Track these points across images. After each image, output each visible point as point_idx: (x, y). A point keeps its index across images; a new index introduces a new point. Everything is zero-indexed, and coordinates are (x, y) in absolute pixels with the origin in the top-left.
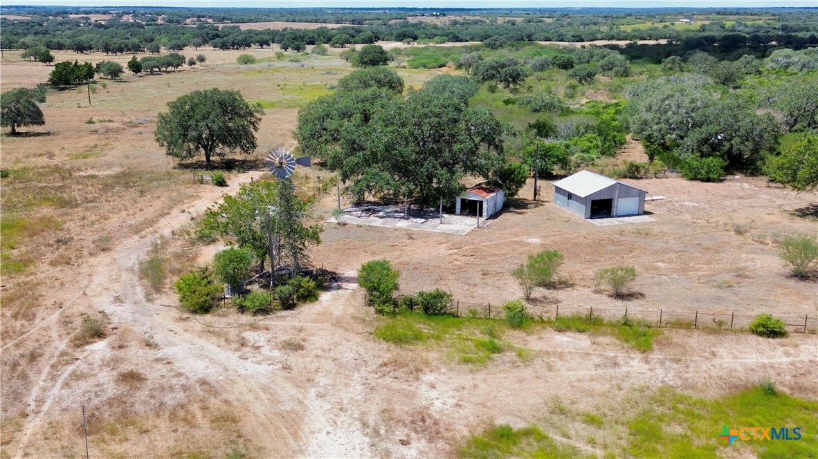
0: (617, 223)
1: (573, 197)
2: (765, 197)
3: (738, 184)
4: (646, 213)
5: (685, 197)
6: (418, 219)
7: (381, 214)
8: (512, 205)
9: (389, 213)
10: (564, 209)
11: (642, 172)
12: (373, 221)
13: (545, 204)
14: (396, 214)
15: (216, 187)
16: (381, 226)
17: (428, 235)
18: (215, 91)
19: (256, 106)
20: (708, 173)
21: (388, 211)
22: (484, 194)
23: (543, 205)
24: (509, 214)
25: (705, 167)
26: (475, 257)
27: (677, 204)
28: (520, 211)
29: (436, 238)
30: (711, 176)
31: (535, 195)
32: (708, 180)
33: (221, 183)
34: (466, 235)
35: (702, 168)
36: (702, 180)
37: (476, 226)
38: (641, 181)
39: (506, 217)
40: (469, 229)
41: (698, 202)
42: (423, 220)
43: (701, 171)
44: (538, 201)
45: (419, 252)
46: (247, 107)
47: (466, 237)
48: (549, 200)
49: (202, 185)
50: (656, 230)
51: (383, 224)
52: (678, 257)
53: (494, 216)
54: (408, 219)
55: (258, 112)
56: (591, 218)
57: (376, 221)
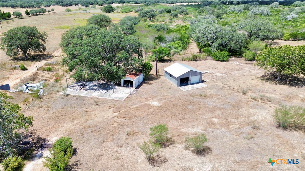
0: (191, 89)
1: (172, 76)
3: (235, 62)
4: (203, 81)
5: (216, 70)
6: (104, 90)
7: (87, 87)
8: (148, 79)
9: (91, 86)
10: (168, 80)
11: (198, 59)
12: (82, 92)
13: (161, 77)
14: (94, 87)
15: (21, 71)
16: (85, 96)
17: (105, 102)
19: (43, 33)
20: (223, 58)
21: (91, 85)
22: (134, 77)
23: (160, 78)
24: (145, 85)
25: (222, 56)
27: (214, 75)
28: (150, 82)
29: (109, 104)
30: (224, 59)
31: (157, 73)
32: (223, 61)
33: (24, 69)
34: (124, 101)
35: (221, 56)
36: (221, 61)
37: (129, 94)
38: (198, 62)
39: (144, 86)
40: (126, 96)
41: (222, 73)
42: (106, 91)
43: (221, 57)
44: (158, 75)
45: (98, 115)
46: (40, 34)
47: (124, 102)
48: (162, 75)
49: (15, 71)
50: (209, 92)
51: (86, 94)
52: (222, 114)
53: (138, 87)
54: (99, 90)
55: (45, 35)
56: (180, 86)
57: (84, 92)
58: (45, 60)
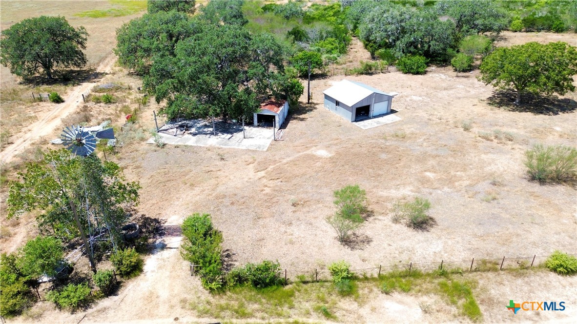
0: (376, 125)
1: (340, 104)
2: (461, 86)
3: (438, 76)
4: (393, 112)
5: (408, 91)
6: (225, 135)
7: (193, 130)
8: (296, 111)
9: (200, 128)
10: (333, 112)
11: (373, 70)
12: (188, 139)
13: (317, 106)
14: (206, 130)
15: (54, 104)
16: (195, 145)
17: (235, 154)
18: (43, 19)
19: (80, 28)
20: (417, 68)
21: (198, 125)
22: (276, 109)
23: (316, 108)
24: (295, 121)
25: (416, 64)
26: (281, 180)
27: (408, 99)
28: (301, 116)
29: (243, 157)
30: (420, 70)
31: (309, 99)
32: (418, 73)
33: (58, 100)
34: (267, 150)
35: (414, 65)
36: (414, 74)
37: (273, 138)
38: (374, 76)
39: (293, 124)
40: (268, 142)
41: (420, 96)
42: (229, 136)
43: (413, 67)
44: (311, 103)
45: (232, 177)
46: (73, 30)
47: (267, 153)
48: (318, 102)
49: (41, 103)
50: (408, 129)
51: (197, 142)
52: (439, 164)
53: (283, 126)
54: (217, 134)
55: (83, 33)
56: (356, 121)
57: (190, 139)
58: (89, 82)
